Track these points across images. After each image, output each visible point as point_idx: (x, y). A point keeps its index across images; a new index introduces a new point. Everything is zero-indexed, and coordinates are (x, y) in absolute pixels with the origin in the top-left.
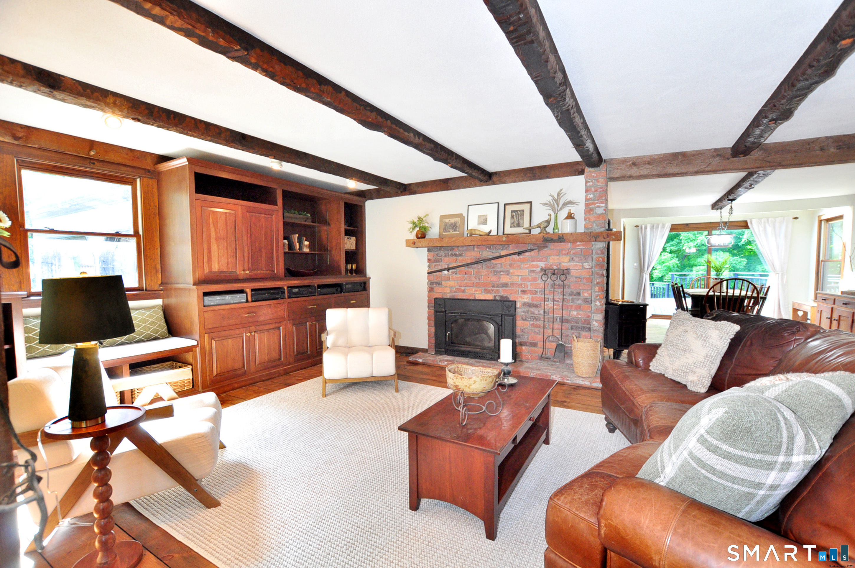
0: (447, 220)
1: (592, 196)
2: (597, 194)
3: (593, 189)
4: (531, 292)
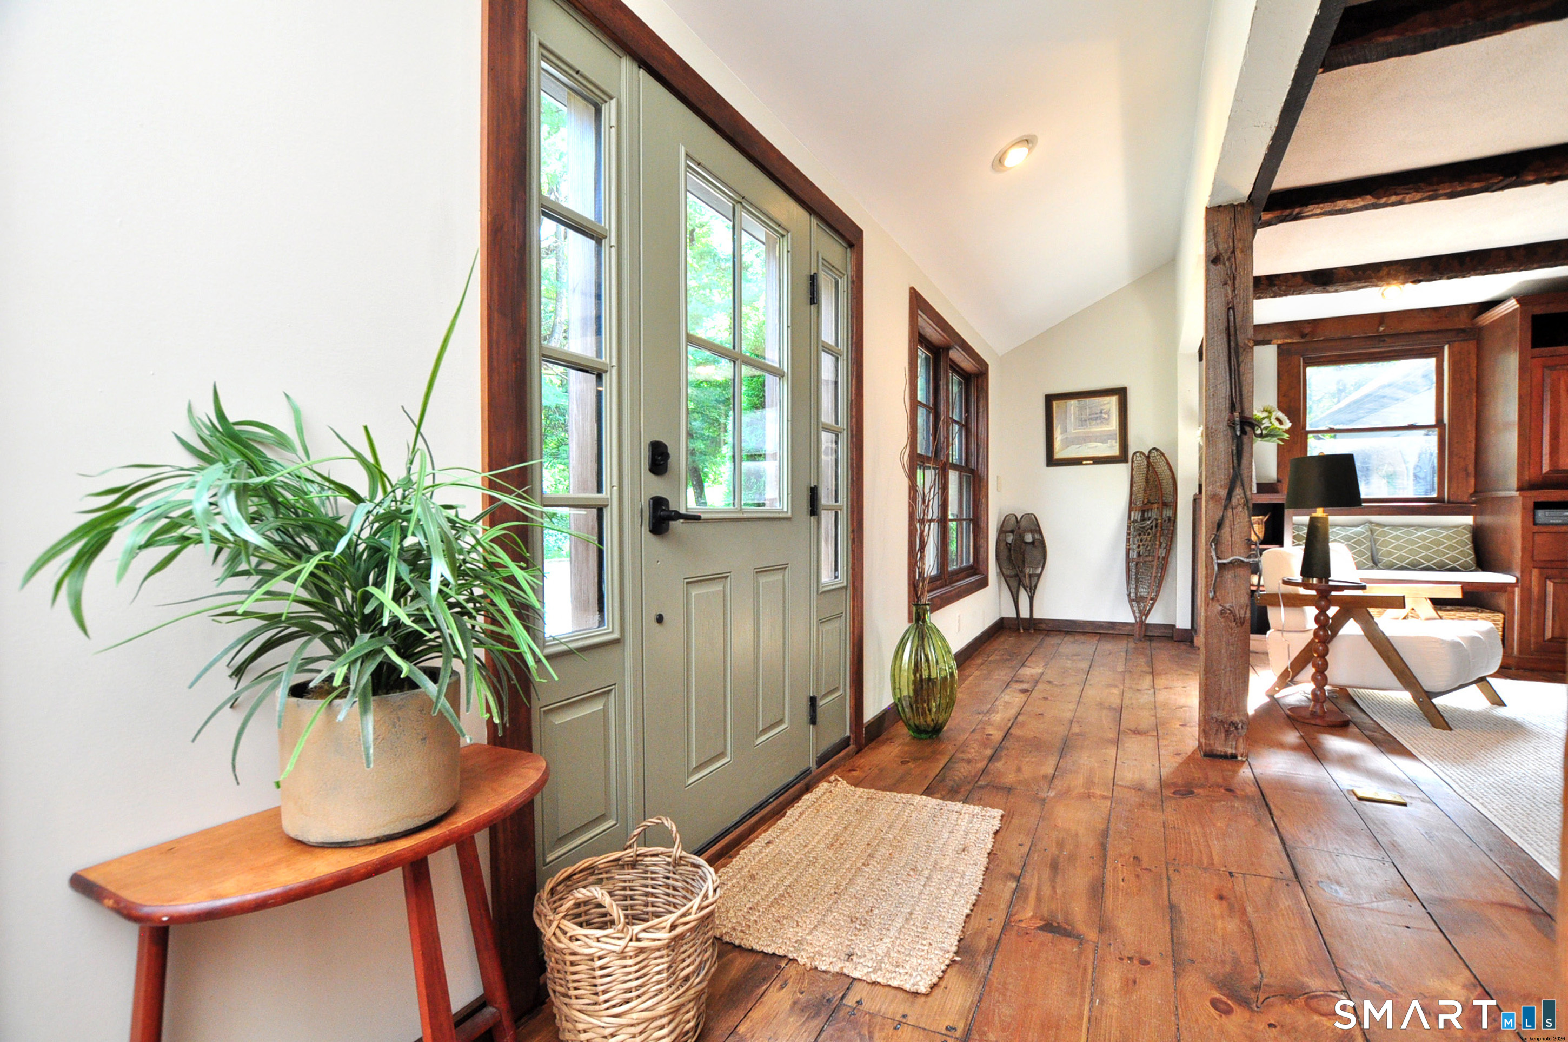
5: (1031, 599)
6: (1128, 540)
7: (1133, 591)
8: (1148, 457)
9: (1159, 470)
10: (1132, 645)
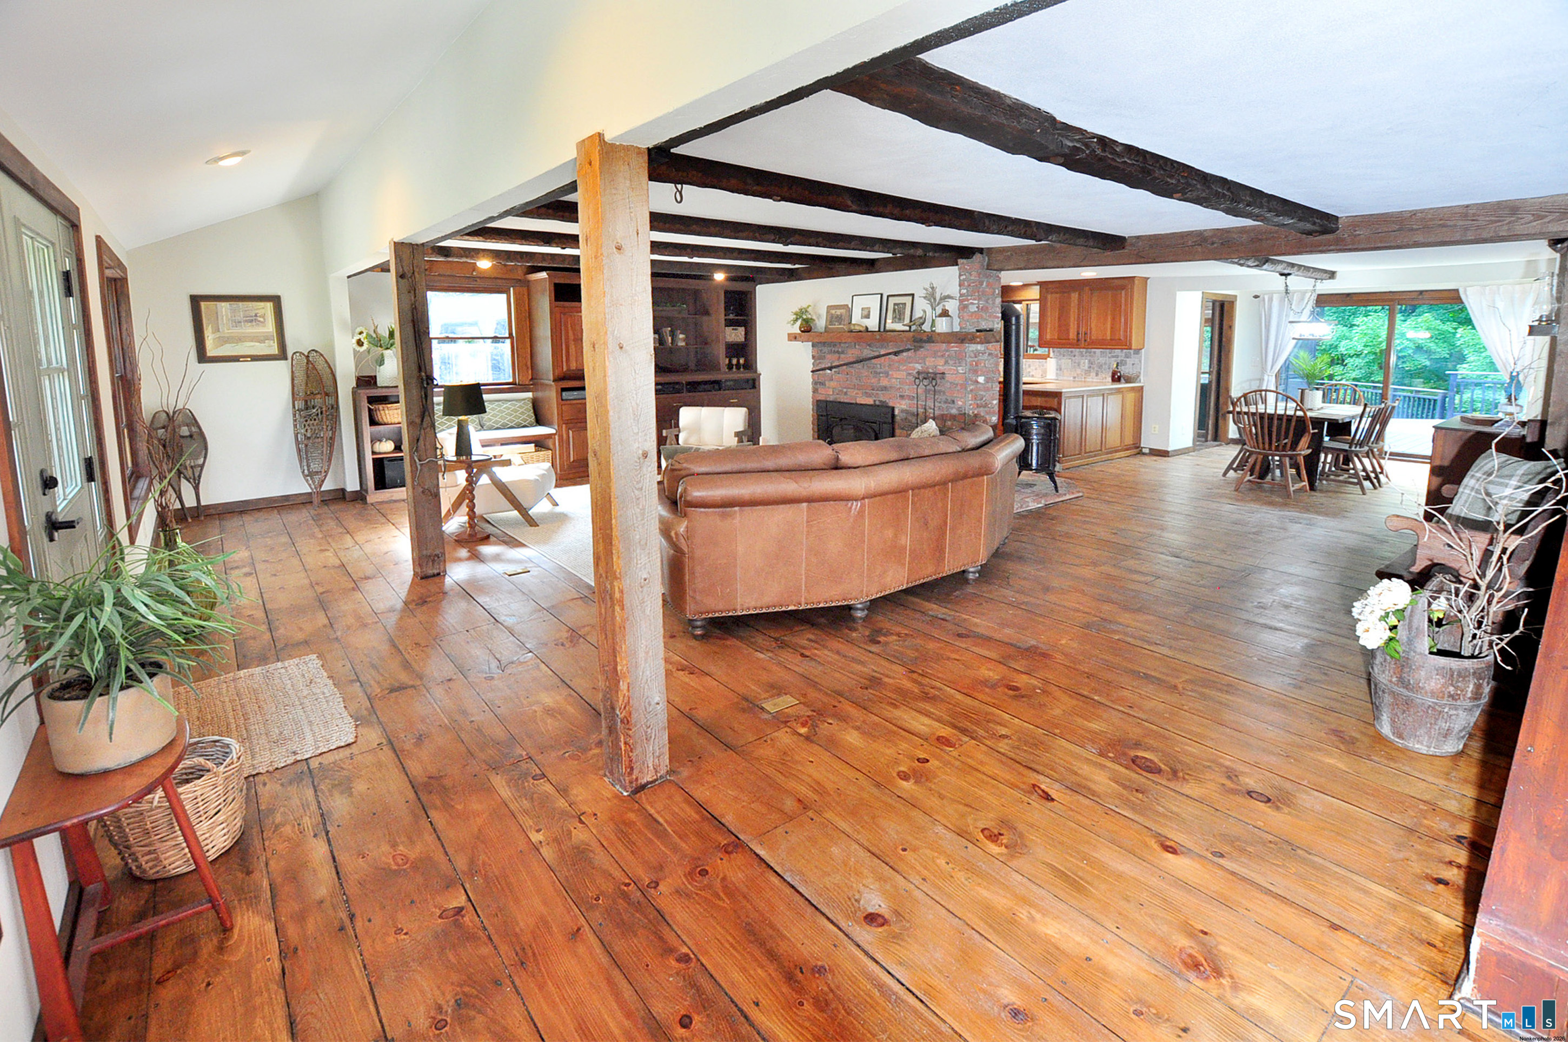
0: (833, 312)
1: (965, 291)
2: (970, 289)
3: (966, 283)
4: (909, 398)
5: (196, 488)
6: (295, 426)
7: (306, 468)
8: (307, 357)
9: (319, 368)
10: (312, 512)
